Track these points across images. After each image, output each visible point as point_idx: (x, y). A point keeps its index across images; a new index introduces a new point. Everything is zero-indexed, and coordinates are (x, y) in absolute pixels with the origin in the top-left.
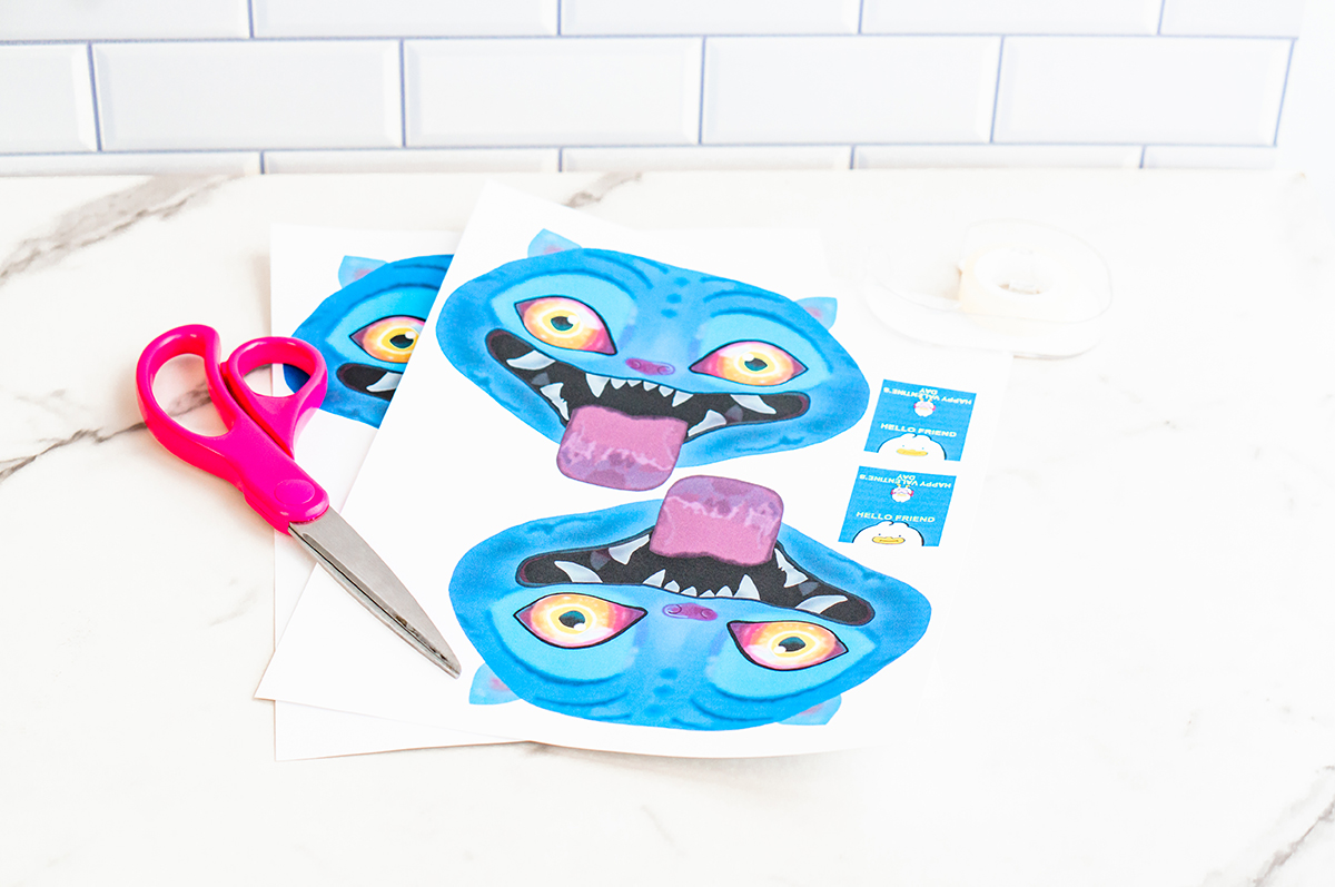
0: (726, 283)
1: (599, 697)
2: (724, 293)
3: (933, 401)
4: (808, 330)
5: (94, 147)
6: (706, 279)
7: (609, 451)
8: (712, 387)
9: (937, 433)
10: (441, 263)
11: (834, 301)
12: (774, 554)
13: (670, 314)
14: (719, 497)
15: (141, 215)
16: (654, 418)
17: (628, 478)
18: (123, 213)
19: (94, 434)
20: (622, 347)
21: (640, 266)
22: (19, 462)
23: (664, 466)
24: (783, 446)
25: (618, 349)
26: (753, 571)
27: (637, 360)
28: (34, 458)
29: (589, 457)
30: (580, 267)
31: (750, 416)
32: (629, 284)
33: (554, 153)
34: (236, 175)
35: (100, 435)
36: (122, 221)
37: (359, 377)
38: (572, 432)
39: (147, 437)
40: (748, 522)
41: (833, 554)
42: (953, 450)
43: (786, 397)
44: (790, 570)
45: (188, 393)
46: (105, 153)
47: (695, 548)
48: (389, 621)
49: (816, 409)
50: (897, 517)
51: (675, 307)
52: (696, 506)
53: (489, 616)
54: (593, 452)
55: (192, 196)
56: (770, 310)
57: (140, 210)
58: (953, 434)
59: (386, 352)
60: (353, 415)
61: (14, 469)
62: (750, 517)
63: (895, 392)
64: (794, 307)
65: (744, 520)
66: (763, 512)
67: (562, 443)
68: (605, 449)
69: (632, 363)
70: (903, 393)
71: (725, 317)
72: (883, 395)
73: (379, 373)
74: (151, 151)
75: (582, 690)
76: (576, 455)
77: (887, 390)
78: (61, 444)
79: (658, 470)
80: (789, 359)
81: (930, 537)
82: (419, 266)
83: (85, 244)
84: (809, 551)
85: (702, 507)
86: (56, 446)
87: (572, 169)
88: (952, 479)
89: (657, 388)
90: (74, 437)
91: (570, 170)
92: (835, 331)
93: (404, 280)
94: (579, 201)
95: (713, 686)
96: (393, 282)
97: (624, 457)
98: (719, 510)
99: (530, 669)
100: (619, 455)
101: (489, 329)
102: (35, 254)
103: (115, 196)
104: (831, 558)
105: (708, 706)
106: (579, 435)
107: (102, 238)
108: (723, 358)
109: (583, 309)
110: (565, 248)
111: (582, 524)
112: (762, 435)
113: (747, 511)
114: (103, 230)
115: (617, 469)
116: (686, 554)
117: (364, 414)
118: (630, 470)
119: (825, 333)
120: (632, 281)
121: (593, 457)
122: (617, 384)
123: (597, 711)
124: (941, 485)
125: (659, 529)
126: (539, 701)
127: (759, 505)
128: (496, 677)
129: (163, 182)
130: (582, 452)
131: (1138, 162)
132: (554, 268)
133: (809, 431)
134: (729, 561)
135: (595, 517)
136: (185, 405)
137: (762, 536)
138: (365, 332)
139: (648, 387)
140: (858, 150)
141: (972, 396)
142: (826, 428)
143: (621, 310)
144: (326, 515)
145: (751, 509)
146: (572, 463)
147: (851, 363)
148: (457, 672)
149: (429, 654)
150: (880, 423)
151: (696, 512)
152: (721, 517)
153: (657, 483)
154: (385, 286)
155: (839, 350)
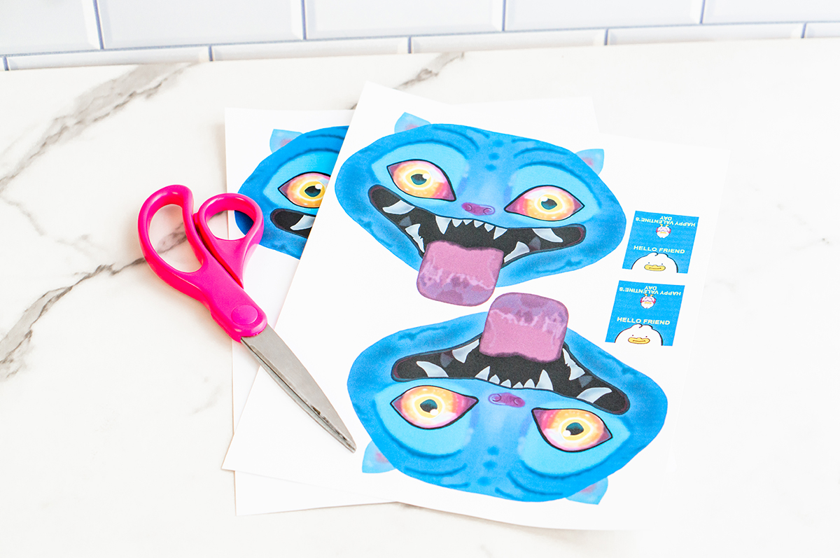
0: (529, 142)
1: (449, 469)
2: (528, 150)
3: (669, 226)
4: (584, 175)
5: (98, 47)
6: (515, 140)
7: (451, 276)
8: (520, 223)
9: (672, 251)
10: (340, 133)
11: (601, 152)
12: (562, 353)
13: (491, 168)
14: (525, 309)
15: (131, 95)
16: (481, 249)
17: (464, 296)
18: (120, 94)
19: (109, 268)
20: (459, 194)
21: (470, 134)
22: (62, 291)
23: (488, 286)
24: (568, 268)
25: (457, 196)
26: (548, 366)
27: (470, 204)
28: (70, 288)
29: (438, 281)
30: (430, 137)
31: (546, 245)
32: (463, 148)
33: (406, 40)
34: (195, 62)
35: (114, 268)
36: (121, 101)
37: (285, 219)
38: (427, 262)
39: (146, 269)
40: (545, 329)
41: (602, 353)
42: (682, 266)
43: (569, 228)
44: (573, 366)
45: (171, 234)
46: (106, 50)
47: (509, 349)
48: (308, 410)
49: (591, 236)
50: (645, 321)
51: (494, 162)
52: (510, 316)
53: (374, 405)
54: (441, 277)
55: (166, 79)
56: (558, 161)
57: (130, 93)
58: (682, 251)
59: (302, 200)
60: (282, 248)
61: (58, 297)
62: (546, 324)
63: (644, 220)
64: (574, 158)
65: (541, 327)
66: (555, 320)
67: (420, 271)
68: (449, 273)
69: (466, 207)
70: (649, 221)
71: (529, 167)
72: (635, 222)
73: (297, 216)
74: (136, 48)
75: (437, 462)
76: (430, 279)
77: (637, 219)
78: (88, 277)
79: (484, 289)
80: (571, 199)
81: (667, 338)
82: (323, 136)
83: (96, 120)
84: (586, 348)
85: (514, 318)
86: (85, 278)
87: (418, 51)
88: (681, 288)
89: (483, 225)
90: (97, 270)
91: (416, 52)
92: (603, 176)
93: (313, 147)
94: (424, 76)
95: (523, 463)
96: (306, 148)
97: (461, 280)
98: (525, 319)
99: (401, 446)
100: (458, 279)
101: (369, 185)
102: (64, 129)
103: (114, 81)
104: (600, 356)
105: (521, 480)
106: (432, 263)
107: (107, 115)
108: (527, 200)
109: (433, 168)
110: (419, 125)
111: (434, 332)
112: (554, 259)
113: (544, 320)
114: (109, 108)
115: (457, 290)
116: (503, 354)
117: (289, 248)
118: (466, 290)
119: (596, 177)
120: (465, 144)
121: (441, 280)
122: (457, 223)
123: (447, 480)
124: (674, 294)
125: (486, 335)
126: (408, 471)
127: (552, 315)
128: (379, 452)
129: (146, 68)
130: (433, 277)
131: (800, 34)
132: (412, 139)
133: (586, 255)
134: (532, 359)
135: (443, 326)
136: (169, 244)
137: (554, 339)
138: (288, 185)
139: (477, 224)
140: (610, 31)
141: (695, 220)
142: (597, 252)
143: (458, 166)
144: (266, 331)
145: (547, 318)
146: (427, 285)
147: (613, 199)
148: (353, 449)
149: (336, 435)
150: (633, 245)
151: (510, 322)
152: (526, 325)
153: (484, 299)
154: (301, 151)
155: (605, 189)
